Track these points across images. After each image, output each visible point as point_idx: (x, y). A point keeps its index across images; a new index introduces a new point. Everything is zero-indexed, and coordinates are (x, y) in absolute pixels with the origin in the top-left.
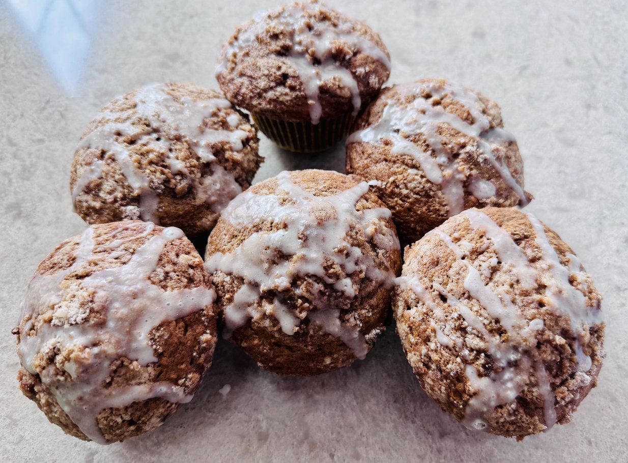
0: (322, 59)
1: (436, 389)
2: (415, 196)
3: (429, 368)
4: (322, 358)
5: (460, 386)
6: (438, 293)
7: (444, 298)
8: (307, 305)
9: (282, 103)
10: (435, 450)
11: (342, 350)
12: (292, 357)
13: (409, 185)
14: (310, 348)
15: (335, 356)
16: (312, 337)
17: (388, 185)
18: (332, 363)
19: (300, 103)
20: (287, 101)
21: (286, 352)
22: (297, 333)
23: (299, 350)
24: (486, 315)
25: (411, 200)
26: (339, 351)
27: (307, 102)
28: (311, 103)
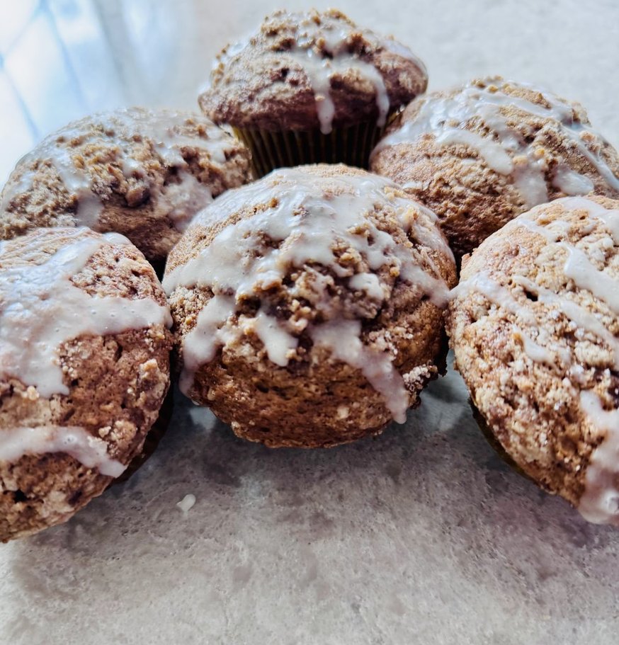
0: (335, 52)
1: (530, 439)
2: (474, 194)
3: (514, 405)
4: (333, 409)
5: (572, 429)
6: (521, 288)
7: (532, 296)
8: (306, 309)
9: (280, 102)
10: (532, 600)
11: (365, 395)
12: (286, 407)
13: (464, 180)
14: (313, 388)
15: (355, 405)
16: (316, 368)
17: (433, 184)
18: (350, 418)
19: (305, 100)
20: (287, 100)
21: (277, 399)
22: (292, 361)
23: (296, 396)
24: (606, 310)
25: (467, 200)
26: (362, 396)
27: (314, 98)
28: (320, 99)
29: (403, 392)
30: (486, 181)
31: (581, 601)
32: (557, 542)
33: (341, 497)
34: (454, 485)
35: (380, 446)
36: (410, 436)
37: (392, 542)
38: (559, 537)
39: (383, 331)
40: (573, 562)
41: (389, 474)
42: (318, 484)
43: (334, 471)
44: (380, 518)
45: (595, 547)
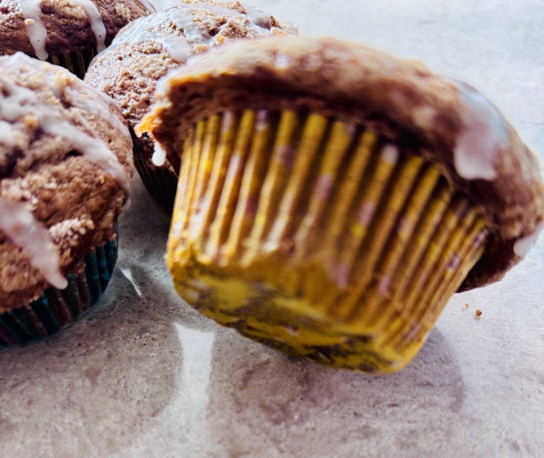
11: (4, 251)
13: (146, 70)
17: (119, 78)
19: (15, 25)
27: (24, 23)
28: (29, 22)
29: (50, 246)
32: (255, 422)
33: (30, 403)
34: (155, 379)
35: (83, 351)
36: (118, 339)
37: (75, 439)
38: (258, 417)
39: (18, 180)
40: (268, 440)
41: (87, 376)
42: (9, 392)
43: (29, 378)
44: (68, 417)
45: (294, 424)
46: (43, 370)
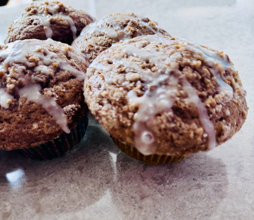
0: (53, 12)
1: (109, 117)
2: (103, 47)
4: (31, 125)
5: (125, 108)
6: (107, 62)
7: (110, 63)
8: (14, 81)
9: (30, 32)
10: (137, 207)
11: (45, 117)
12: (10, 127)
13: (99, 43)
14: (20, 116)
15: (41, 122)
16: (21, 106)
17: (87, 48)
18: (39, 128)
19: (40, 30)
20: (33, 30)
21: (6, 124)
22: (10, 105)
23: (14, 121)
25: (100, 50)
27: (43, 28)
28: (45, 28)
29: (64, 115)
30: (107, 42)
31: (159, 205)
32: (150, 184)
33: (56, 181)
34: (106, 170)
36: (90, 155)
37: (76, 194)
38: (151, 182)
39: (51, 88)
40: (157, 191)
41: (79, 169)
42: (46, 177)
43: (54, 171)
44: (72, 186)
45: (167, 184)
46: (60, 168)
